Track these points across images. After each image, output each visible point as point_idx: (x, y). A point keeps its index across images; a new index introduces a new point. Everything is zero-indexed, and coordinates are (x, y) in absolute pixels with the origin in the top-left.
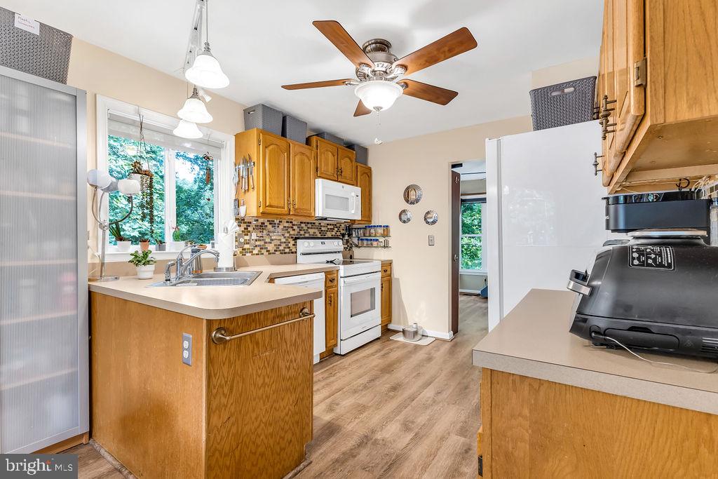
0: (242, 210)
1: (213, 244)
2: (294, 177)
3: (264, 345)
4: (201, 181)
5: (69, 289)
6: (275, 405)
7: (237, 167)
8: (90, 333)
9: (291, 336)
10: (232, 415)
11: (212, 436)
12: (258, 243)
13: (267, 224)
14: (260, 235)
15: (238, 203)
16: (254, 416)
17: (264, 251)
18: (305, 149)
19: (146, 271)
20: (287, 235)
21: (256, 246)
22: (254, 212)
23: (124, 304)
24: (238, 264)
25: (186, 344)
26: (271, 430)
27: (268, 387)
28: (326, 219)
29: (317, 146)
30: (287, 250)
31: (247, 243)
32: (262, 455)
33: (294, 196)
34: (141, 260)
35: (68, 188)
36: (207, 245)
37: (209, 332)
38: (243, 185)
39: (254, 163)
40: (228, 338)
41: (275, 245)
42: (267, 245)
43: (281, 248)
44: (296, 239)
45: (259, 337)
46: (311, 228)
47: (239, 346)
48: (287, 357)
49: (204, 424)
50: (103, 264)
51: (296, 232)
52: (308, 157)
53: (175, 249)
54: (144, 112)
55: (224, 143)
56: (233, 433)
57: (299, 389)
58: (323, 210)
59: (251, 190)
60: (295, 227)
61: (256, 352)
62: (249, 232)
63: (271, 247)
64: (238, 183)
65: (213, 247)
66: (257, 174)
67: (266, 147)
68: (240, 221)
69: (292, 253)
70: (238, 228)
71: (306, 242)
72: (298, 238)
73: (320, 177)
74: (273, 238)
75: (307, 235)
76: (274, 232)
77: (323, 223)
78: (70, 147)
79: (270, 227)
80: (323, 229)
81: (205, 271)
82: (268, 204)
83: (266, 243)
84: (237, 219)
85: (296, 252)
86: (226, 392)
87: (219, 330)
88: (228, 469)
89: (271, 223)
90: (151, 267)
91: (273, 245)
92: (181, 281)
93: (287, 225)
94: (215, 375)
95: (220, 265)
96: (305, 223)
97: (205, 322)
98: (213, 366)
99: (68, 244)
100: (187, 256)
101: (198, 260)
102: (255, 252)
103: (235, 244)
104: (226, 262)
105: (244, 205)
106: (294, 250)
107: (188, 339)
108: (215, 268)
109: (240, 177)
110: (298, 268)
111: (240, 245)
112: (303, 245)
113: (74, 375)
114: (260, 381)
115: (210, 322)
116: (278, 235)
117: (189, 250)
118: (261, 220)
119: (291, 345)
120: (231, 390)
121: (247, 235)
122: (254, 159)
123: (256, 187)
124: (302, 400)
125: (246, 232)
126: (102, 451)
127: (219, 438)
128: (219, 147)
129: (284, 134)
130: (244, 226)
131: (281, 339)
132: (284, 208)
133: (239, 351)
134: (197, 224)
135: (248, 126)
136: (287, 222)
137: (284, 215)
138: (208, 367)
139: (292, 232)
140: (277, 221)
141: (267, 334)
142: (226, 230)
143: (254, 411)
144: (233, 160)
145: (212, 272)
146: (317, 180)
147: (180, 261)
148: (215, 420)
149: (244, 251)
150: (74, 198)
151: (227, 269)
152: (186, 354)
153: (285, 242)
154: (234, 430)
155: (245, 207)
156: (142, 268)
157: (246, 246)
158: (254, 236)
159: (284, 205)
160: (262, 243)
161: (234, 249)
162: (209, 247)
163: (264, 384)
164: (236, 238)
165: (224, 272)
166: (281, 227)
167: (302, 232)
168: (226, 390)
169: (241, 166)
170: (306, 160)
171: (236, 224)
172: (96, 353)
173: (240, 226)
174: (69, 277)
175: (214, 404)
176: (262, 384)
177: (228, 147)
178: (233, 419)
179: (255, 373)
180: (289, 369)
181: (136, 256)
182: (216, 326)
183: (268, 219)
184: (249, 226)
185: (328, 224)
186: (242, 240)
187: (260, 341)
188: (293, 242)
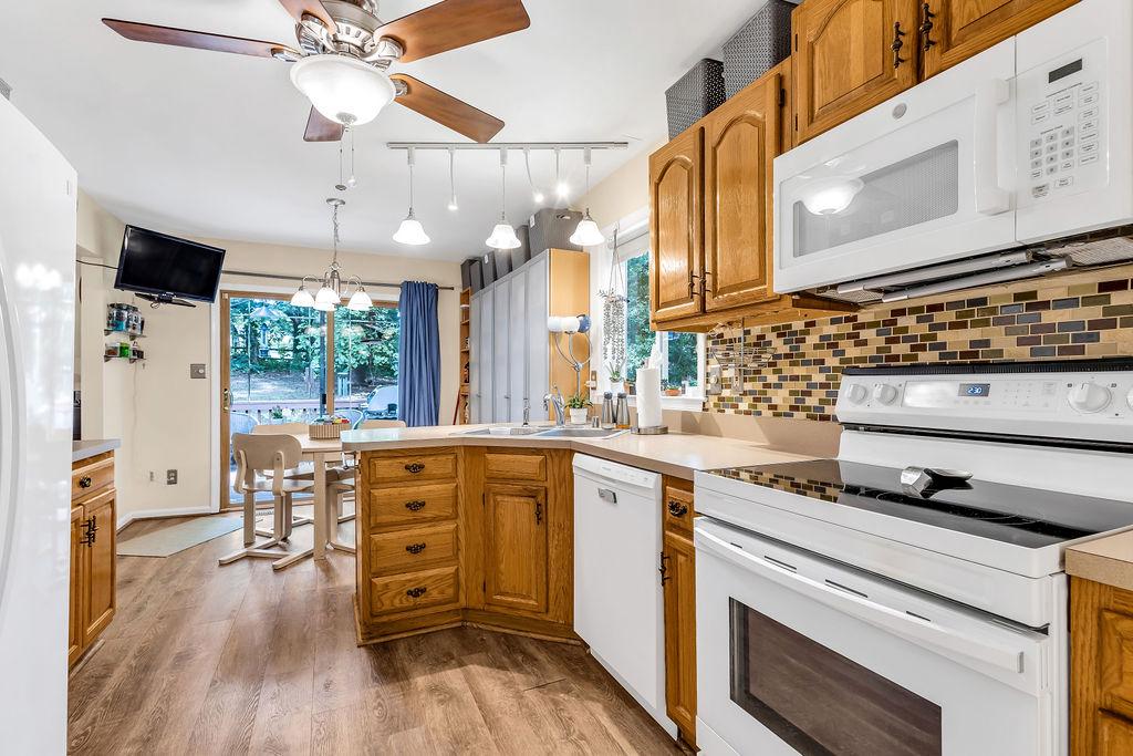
12: (748, 386)
13: (771, 336)
14: (754, 365)
17: (762, 406)
20: (832, 362)
21: (745, 393)
31: (727, 386)
41: (792, 393)
42: (770, 392)
43: (812, 401)
51: (870, 350)
58: (781, 267)
60: (864, 334)
62: (731, 361)
63: (781, 398)
67: (657, 184)
68: (715, 339)
74: (785, 372)
79: (777, 343)
83: (767, 386)
84: (709, 337)
89: (782, 333)
91: (784, 393)
96: (913, 311)
102: (743, 406)
111: (713, 388)
121: (727, 368)
125: (725, 359)
130: (721, 350)
139: (851, 352)
149: (722, 403)
153: (823, 386)
157: (726, 393)
160: (758, 386)
164: (707, 375)
167: (901, 348)
173: (714, 350)
183: (772, 324)
184: (731, 347)
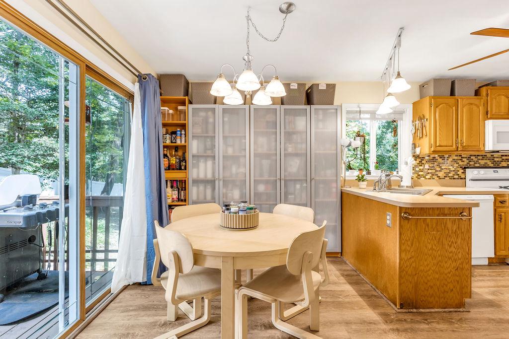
0: (418, 151)
1: (397, 171)
2: (462, 123)
3: (432, 227)
4: (384, 127)
5: (334, 190)
6: (440, 263)
7: (414, 123)
8: (341, 210)
9: (452, 227)
10: (413, 257)
11: (402, 263)
12: (430, 171)
13: (438, 158)
14: (432, 165)
15: (414, 146)
16: (426, 263)
17: (435, 177)
18: (475, 100)
19: (363, 184)
20: (456, 165)
21: (429, 173)
22: (426, 151)
23: (357, 198)
24: (415, 184)
25: (388, 217)
26: (437, 276)
27: (435, 251)
28: (498, 152)
29: (487, 95)
30: (456, 177)
31: (421, 171)
32: (432, 287)
33: (462, 136)
34: (361, 179)
35: (334, 147)
36: (394, 172)
37: (400, 213)
38: (418, 134)
39: (427, 119)
40: (410, 217)
41: (445, 173)
42: (437, 173)
43: (451, 175)
44: (465, 168)
45: (429, 221)
46: (482, 160)
47: (416, 224)
48: (449, 239)
49: (398, 255)
50: (345, 180)
51: (465, 163)
52: (476, 105)
53: (376, 174)
54: (361, 105)
55: (405, 110)
56: (413, 267)
57: (459, 262)
58: (494, 144)
59: (424, 136)
60: (464, 159)
61: (427, 229)
62: (423, 164)
63: (441, 174)
64: (415, 133)
65: (397, 173)
66: (429, 126)
67: (436, 107)
68: (416, 157)
69: (462, 179)
70: (415, 162)
71: (476, 171)
72: (468, 168)
73: (491, 118)
74: (442, 167)
75: (477, 165)
76: (444, 163)
77: (496, 155)
78: (335, 130)
79: (440, 160)
80: (496, 159)
81: (392, 187)
82: (438, 145)
83: (436, 171)
84: (413, 156)
85: (465, 178)
86: (409, 244)
87: (405, 213)
88: (411, 283)
89: (442, 157)
90: (365, 183)
91: (443, 173)
92: (380, 190)
93: (456, 158)
94: (404, 234)
95: (402, 184)
96: (474, 156)
97: (398, 207)
98: (402, 229)
99: (334, 171)
100: (383, 178)
101: (389, 181)
102: (428, 177)
103: (412, 171)
104: (406, 182)
105: (419, 147)
106: (463, 176)
107: (389, 215)
108: (399, 186)
109: (416, 130)
110: (467, 189)
111: (415, 172)
112: (471, 173)
113: (335, 227)
114: (430, 247)
115: (400, 208)
116: (448, 165)
117: (384, 175)
118: (432, 156)
119: (452, 233)
120: (412, 245)
121: (421, 166)
122: (427, 116)
123: (428, 135)
124: (462, 269)
125: (421, 163)
126: (347, 262)
127: (405, 265)
128: (401, 113)
129: (452, 93)
130: (418, 160)
131: (445, 227)
132: (452, 146)
133: (417, 226)
134: (380, 157)
135: (422, 96)
136: (456, 156)
137: (452, 151)
138: (400, 229)
139: (461, 163)
140: (446, 156)
141: (435, 221)
142: (406, 163)
143: (426, 261)
144: (411, 119)
145: (397, 188)
146: (486, 122)
147: (380, 181)
148: (403, 255)
149: (419, 176)
150: (336, 152)
151: (407, 187)
152: (388, 222)
153: (453, 171)
154: (414, 265)
155: (420, 148)
156: (361, 183)
157: (421, 173)
158: (427, 166)
159: (453, 144)
160: (434, 171)
161: (412, 175)
162: (395, 173)
163: (432, 249)
164: (413, 168)
165: (405, 188)
166: (450, 159)
167: (472, 163)
168: (409, 243)
169: (417, 122)
170: (475, 108)
171: (413, 159)
172: (344, 219)
173: (416, 160)
174: (334, 185)
175: (403, 248)
176: (431, 249)
177: (408, 112)
178: (413, 260)
179: (426, 240)
180: (450, 247)
181: (359, 177)
182: (404, 211)
183: (439, 154)
184: (423, 160)
185: (502, 156)
186: (417, 169)
187: (430, 224)
188: (461, 171)
